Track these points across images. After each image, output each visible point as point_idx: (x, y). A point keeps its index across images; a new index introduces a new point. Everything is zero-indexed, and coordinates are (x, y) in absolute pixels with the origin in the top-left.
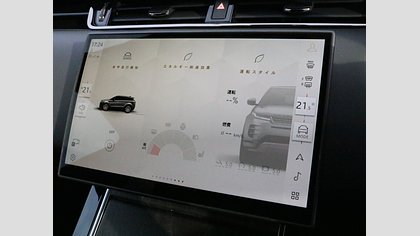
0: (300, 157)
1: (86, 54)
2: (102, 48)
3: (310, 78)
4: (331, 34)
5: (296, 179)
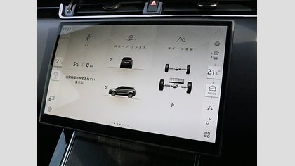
0: (210, 108)
1: (59, 36)
2: (69, 32)
3: (217, 53)
4: (232, 22)
5: (208, 123)
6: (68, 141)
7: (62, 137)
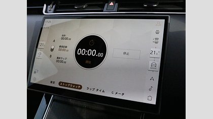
0: (152, 79)
2: (50, 24)
3: (157, 39)
4: (168, 17)
5: (150, 90)
6: (47, 103)
7: (44, 100)
